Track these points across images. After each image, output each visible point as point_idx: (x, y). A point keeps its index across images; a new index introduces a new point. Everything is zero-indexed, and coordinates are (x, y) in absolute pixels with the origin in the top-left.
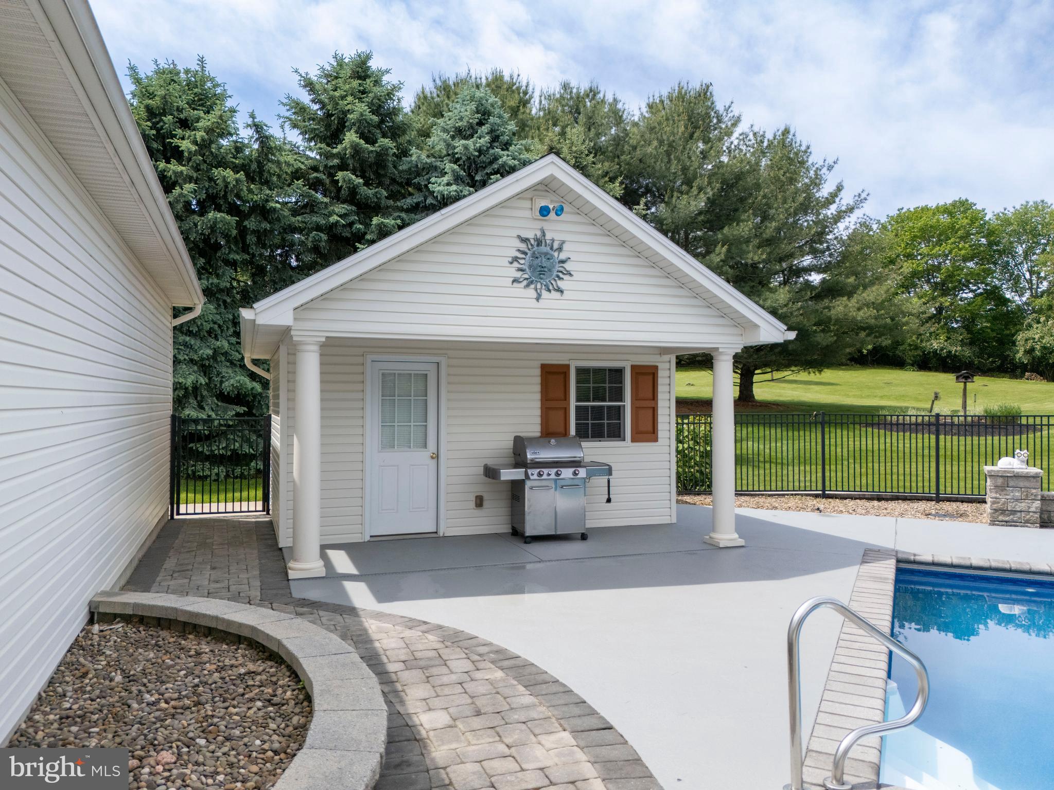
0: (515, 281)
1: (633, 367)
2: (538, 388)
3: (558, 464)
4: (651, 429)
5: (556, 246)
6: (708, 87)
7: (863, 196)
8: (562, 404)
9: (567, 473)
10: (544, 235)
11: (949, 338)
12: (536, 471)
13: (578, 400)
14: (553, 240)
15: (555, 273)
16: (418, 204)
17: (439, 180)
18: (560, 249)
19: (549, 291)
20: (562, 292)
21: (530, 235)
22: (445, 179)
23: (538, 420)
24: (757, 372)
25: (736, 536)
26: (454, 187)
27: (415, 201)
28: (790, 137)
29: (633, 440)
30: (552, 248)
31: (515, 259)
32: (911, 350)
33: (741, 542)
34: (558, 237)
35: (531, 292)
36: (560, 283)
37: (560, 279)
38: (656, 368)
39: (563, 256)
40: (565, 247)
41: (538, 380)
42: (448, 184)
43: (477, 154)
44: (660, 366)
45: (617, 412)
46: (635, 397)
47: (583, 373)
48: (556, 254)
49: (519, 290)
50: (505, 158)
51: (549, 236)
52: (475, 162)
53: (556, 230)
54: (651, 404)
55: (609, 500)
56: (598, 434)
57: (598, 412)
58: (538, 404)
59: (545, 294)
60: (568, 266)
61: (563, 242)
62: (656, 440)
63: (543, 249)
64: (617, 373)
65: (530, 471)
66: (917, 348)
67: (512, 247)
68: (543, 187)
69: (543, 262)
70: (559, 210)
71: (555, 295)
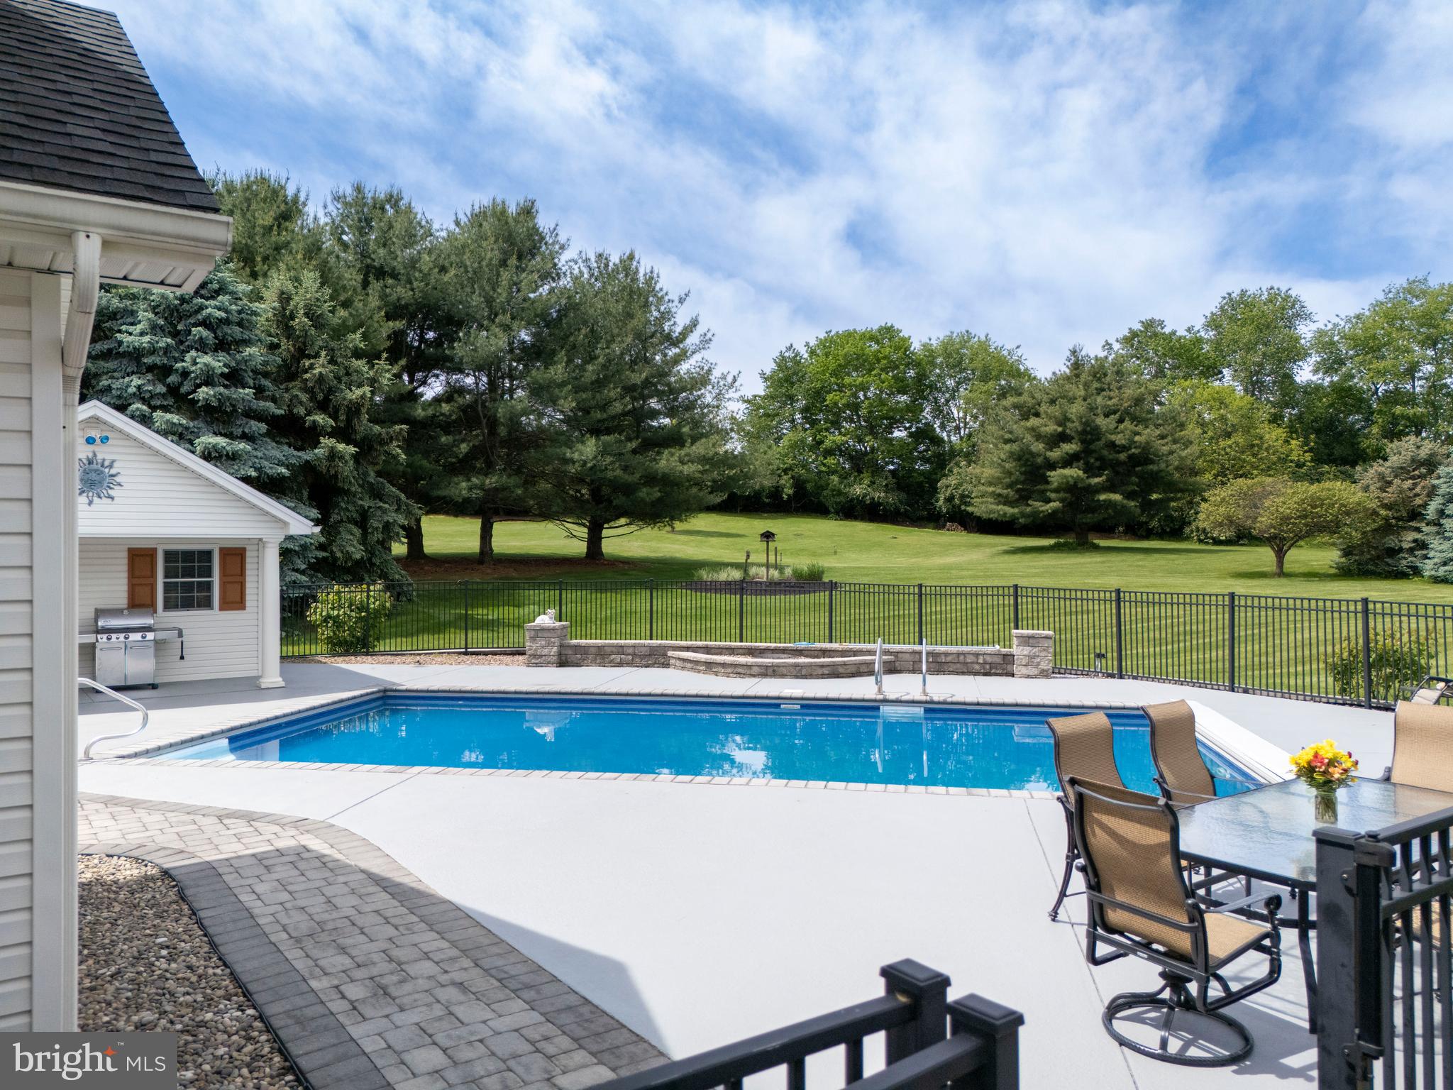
1: (221, 550)
2: (125, 568)
3: (127, 630)
4: (238, 599)
5: (107, 463)
6: (533, 203)
7: (709, 335)
8: (149, 581)
9: (136, 637)
10: (95, 455)
11: (873, 483)
12: (105, 636)
13: (166, 576)
14: (104, 460)
15: (106, 484)
16: (110, 351)
17: (131, 329)
18: (111, 466)
19: (100, 497)
20: (112, 498)
21: (86, 457)
22: (139, 328)
23: (126, 595)
24: (606, 526)
25: (281, 679)
26: (146, 339)
27: (106, 347)
28: (635, 263)
29: (221, 609)
30: (102, 466)
32: (833, 496)
33: (283, 684)
34: (109, 458)
35: (85, 498)
36: (110, 492)
37: (111, 488)
38: (244, 549)
39: (113, 471)
40: (115, 465)
41: (126, 561)
42: (142, 334)
43: (177, 302)
44: (248, 548)
45: (208, 587)
46: (223, 573)
47: (170, 556)
48: (107, 470)
50: (209, 310)
51: (100, 457)
52: (177, 310)
53: (104, 453)
54: (239, 579)
55: (182, 658)
56: (188, 604)
57: (188, 587)
58: (125, 581)
59: (96, 500)
60: (117, 479)
61: (113, 462)
62: (244, 608)
63: (94, 466)
64: (207, 555)
65: (99, 636)
66: (840, 493)
68: (95, 420)
69: (94, 476)
70: (105, 440)
71: (105, 500)
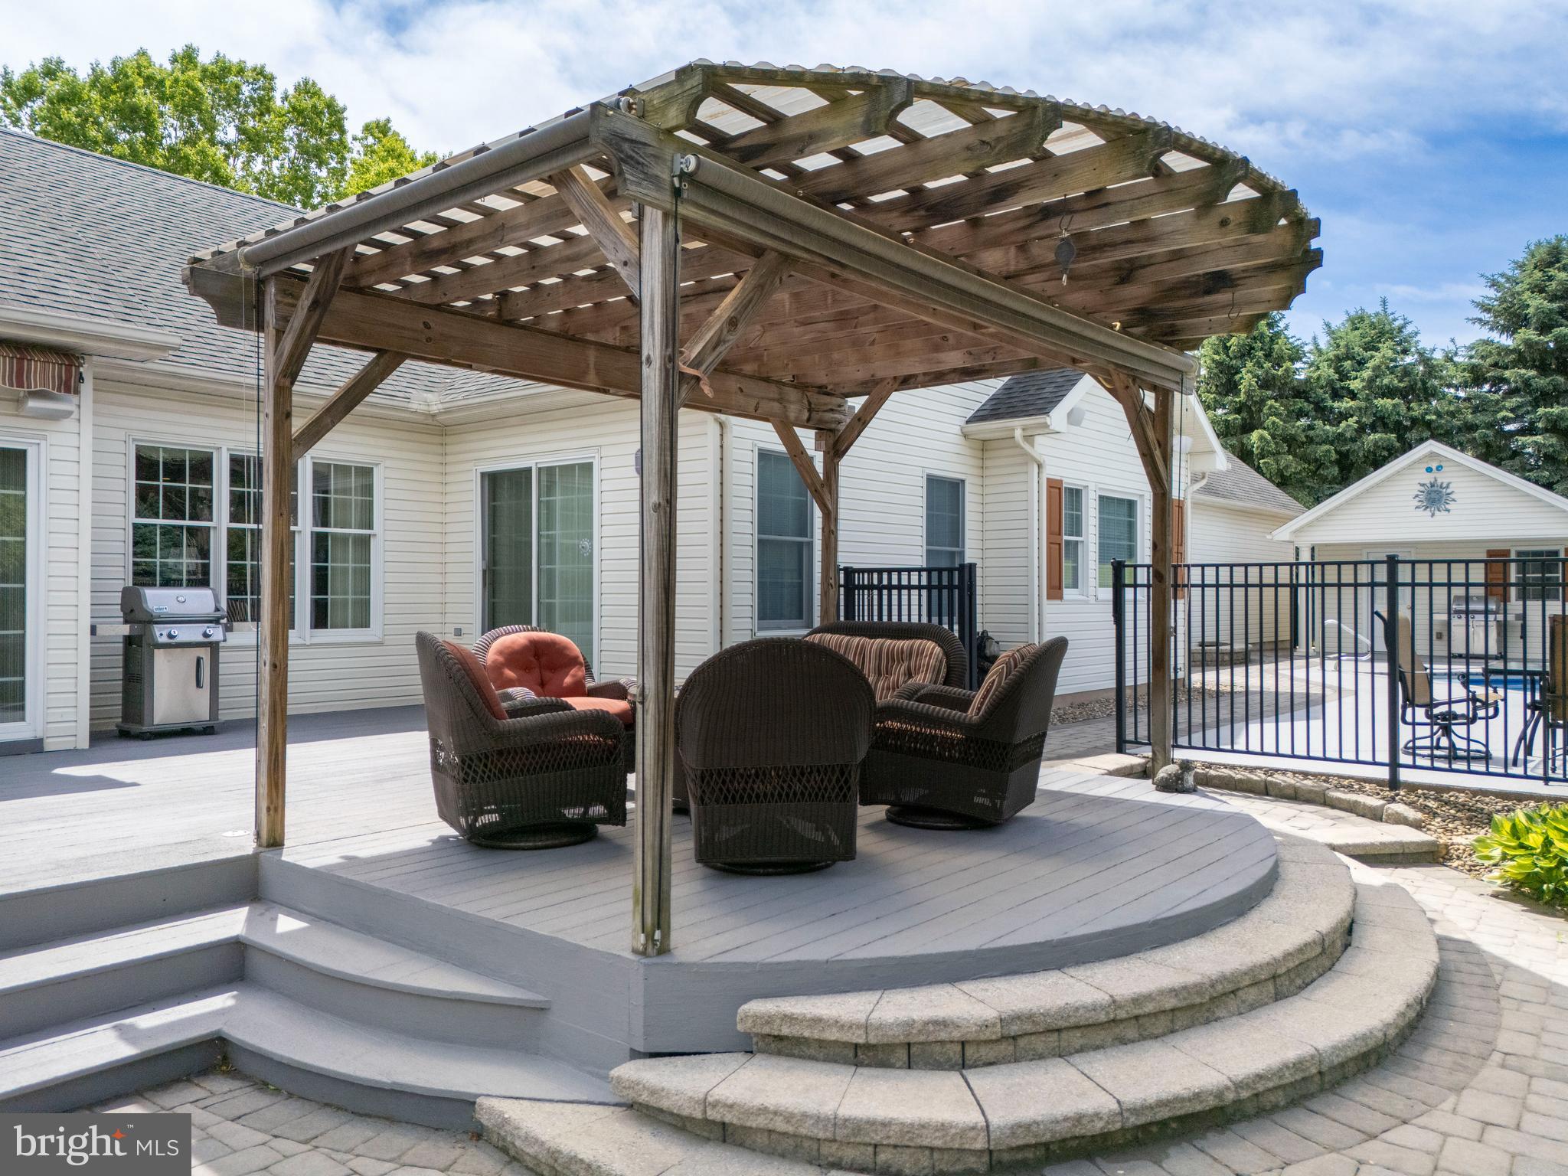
0: (1417, 507)
5: (1444, 486)
10: (1434, 480)
12: (1456, 616)
14: (1442, 483)
15: (1444, 501)
18: (1447, 487)
19: (1440, 511)
20: (1448, 511)
21: (1427, 482)
30: (1441, 488)
31: (1417, 496)
34: (1446, 481)
35: (1428, 513)
36: (1447, 506)
37: (1448, 503)
39: (1449, 491)
40: (1450, 486)
47: (1523, 555)
48: (1444, 491)
49: (1420, 512)
51: (1439, 481)
53: (1442, 478)
59: (1437, 513)
60: (1452, 496)
61: (1448, 484)
63: (1435, 488)
67: (1416, 489)
68: (1433, 455)
69: (1433, 495)
70: (1440, 468)
71: (1443, 513)
